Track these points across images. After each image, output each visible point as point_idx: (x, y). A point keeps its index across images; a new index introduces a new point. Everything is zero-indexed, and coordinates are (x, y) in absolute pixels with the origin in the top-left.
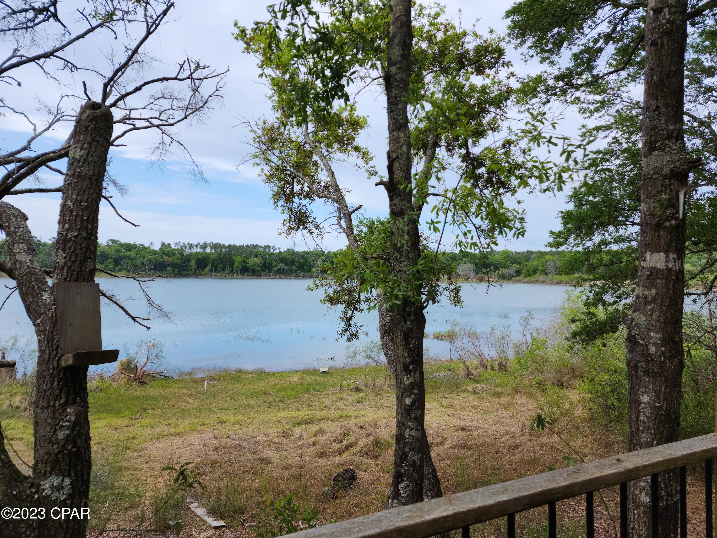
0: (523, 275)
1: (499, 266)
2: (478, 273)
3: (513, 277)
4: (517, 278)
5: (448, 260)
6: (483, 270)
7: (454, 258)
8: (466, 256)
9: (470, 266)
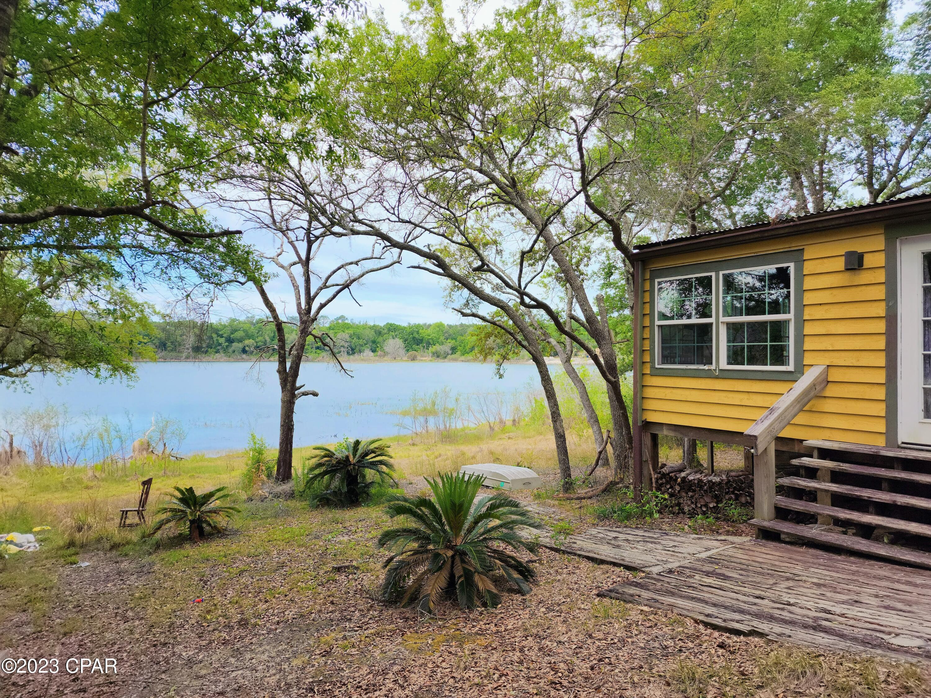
0: (459, 353)
1: (431, 341)
2: (408, 350)
3: (448, 354)
4: (453, 356)
5: (371, 334)
6: (414, 346)
7: (378, 332)
8: (392, 329)
9: (399, 342)
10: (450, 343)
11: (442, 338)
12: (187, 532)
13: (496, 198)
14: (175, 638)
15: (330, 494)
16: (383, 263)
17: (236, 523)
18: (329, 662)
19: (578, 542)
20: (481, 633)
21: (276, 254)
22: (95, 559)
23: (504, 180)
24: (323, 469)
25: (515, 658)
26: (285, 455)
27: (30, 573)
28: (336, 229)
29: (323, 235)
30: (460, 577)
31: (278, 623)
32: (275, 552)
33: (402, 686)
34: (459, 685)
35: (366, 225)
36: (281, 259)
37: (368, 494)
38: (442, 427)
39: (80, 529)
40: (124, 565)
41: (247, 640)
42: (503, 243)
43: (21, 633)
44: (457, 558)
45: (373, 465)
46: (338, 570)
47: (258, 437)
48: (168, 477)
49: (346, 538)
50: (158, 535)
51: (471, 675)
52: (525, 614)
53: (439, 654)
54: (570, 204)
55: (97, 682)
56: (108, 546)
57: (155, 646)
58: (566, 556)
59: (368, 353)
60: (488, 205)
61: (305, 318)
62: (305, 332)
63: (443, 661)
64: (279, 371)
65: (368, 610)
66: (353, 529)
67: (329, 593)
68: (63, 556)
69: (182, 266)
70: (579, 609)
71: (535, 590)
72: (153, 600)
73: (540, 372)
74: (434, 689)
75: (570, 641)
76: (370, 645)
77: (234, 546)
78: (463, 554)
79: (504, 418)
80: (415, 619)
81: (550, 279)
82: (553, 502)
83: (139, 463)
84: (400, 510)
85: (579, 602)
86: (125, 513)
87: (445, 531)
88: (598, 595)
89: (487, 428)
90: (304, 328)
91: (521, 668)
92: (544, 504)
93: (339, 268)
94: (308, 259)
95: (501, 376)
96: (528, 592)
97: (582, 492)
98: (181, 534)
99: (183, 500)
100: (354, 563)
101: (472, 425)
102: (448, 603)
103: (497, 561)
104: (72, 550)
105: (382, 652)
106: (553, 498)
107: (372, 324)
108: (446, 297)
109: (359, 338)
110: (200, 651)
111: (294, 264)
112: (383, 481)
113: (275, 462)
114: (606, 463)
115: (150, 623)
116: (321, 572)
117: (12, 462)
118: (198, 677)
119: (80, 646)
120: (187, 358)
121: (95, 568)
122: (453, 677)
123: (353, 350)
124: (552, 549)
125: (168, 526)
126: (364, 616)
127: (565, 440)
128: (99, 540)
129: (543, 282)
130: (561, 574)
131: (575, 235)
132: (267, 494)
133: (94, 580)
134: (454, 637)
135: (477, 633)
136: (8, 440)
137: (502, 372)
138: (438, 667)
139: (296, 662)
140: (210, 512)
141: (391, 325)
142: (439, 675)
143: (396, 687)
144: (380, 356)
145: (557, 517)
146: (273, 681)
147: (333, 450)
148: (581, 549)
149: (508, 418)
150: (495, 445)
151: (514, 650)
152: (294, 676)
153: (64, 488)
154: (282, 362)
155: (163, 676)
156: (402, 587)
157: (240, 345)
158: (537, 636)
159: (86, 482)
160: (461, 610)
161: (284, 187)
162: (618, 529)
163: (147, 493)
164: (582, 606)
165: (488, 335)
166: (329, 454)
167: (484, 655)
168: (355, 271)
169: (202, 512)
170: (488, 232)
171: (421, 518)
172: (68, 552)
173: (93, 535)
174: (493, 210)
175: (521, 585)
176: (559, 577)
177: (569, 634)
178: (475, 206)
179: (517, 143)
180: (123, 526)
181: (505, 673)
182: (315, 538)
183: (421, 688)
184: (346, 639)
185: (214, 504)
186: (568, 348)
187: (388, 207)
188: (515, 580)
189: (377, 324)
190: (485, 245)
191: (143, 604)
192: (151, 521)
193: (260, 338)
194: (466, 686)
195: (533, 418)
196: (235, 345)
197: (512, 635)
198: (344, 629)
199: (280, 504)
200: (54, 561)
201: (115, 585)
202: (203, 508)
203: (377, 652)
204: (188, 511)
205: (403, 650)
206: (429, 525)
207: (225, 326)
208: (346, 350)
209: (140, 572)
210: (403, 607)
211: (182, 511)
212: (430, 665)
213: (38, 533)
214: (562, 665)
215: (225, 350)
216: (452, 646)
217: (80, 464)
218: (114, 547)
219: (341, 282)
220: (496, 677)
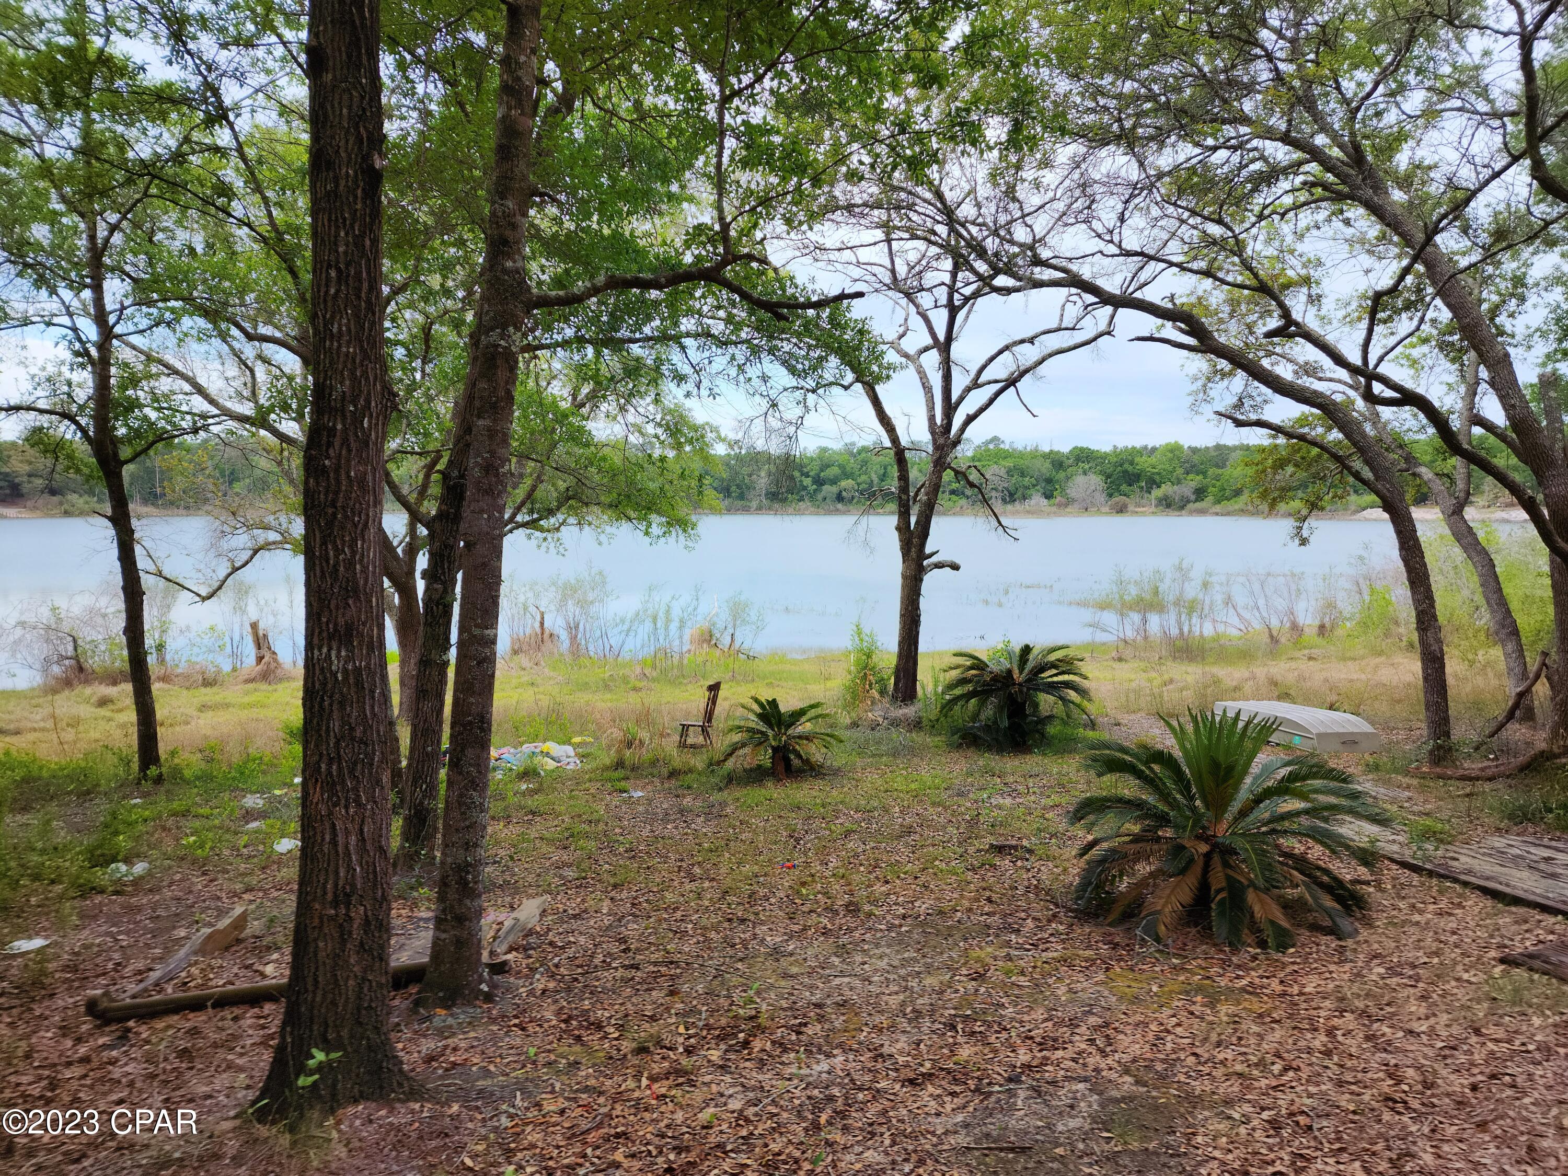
0: (1210, 499)
1: (1157, 478)
2: (1110, 495)
3: (1188, 501)
4: (1198, 505)
5: (1045, 468)
6: (1124, 487)
7: (1058, 462)
8: (1083, 457)
9: (1095, 481)
10: (1194, 481)
11: (1180, 471)
12: (768, 763)
13: (1319, 191)
14: (757, 914)
15: (978, 728)
16: (1079, 337)
17: (837, 758)
18: (982, 990)
19: (1463, 859)
20: (1252, 991)
21: (896, 335)
22: (650, 787)
23: (1336, 152)
24: (970, 687)
25: (1317, 1044)
26: (907, 662)
27: (570, 798)
28: (1002, 281)
29: (976, 295)
30: (1218, 891)
31: (904, 917)
32: (897, 809)
33: (1102, 1051)
34: (1206, 1069)
35: (1055, 268)
36: (905, 344)
37: (1043, 735)
38: (1175, 632)
39: (629, 745)
40: (687, 801)
41: (857, 934)
42: (1325, 283)
43: (562, 877)
44: (1216, 859)
45: (1052, 688)
46: (1000, 849)
47: (866, 630)
48: (738, 683)
49: (1008, 801)
50: (730, 764)
51: (1230, 1057)
52: (1342, 973)
53: (1171, 1012)
54: (1494, 183)
55: (653, 957)
56: (665, 771)
57: (730, 920)
58: (1434, 881)
59: (1037, 500)
60: (1296, 207)
61: (941, 441)
62: (940, 462)
63: (1179, 1025)
64: (898, 529)
65: (1049, 921)
66: (1021, 788)
67: (984, 884)
68: (610, 780)
69: (766, 358)
70: (1458, 980)
71: (1364, 934)
72: (727, 855)
73: (1399, 533)
74: (1159, 1067)
75: (1432, 1032)
76: (1051, 976)
77: (835, 793)
78: (1227, 852)
79: (1301, 621)
80: (1129, 948)
81: (1425, 349)
82: (1406, 780)
83: (700, 660)
84: (1113, 765)
85: (1460, 968)
86: (685, 728)
87: (1194, 809)
88: (1502, 961)
89: (1266, 639)
90: (940, 458)
91: (1327, 1062)
92: (1387, 783)
93: (1000, 352)
94: (949, 338)
95: (1304, 542)
96: (1350, 936)
97: (1472, 766)
98: (759, 766)
99: (762, 717)
100: (1025, 843)
101: (1234, 632)
102: (1193, 931)
103: (1295, 873)
104: (620, 773)
105: (1070, 991)
106: (1407, 773)
107: (1047, 449)
108: (1196, 392)
109: (1023, 475)
110: (791, 937)
111: (926, 349)
112: (1068, 716)
113: (890, 671)
114: (1529, 716)
115: (724, 887)
116: (971, 850)
117: (543, 648)
118: (786, 976)
119: (633, 904)
120: (759, 508)
121: (650, 801)
122: (1194, 1054)
123: (1011, 495)
124: (1404, 865)
125: (741, 752)
126: (1041, 929)
127: (1443, 666)
128: (654, 763)
129: (1408, 357)
130: (1421, 912)
131: (1489, 255)
132: (880, 720)
133: (651, 819)
134: (1200, 989)
135: (1243, 990)
136: (538, 618)
137: (1305, 533)
138: (1168, 1032)
139: (929, 981)
140: (800, 737)
141: (1082, 450)
142: (1169, 1046)
143: (1092, 1049)
144: (1059, 505)
145: (1415, 808)
146: (894, 1001)
147: (984, 658)
148: (1469, 872)
149: (1308, 622)
150: (1280, 669)
151: (1316, 1030)
152: (925, 1000)
153: (607, 687)
154: (904, 514)
155: (739, 965)
156: (1107, 893)
157: (834, 489)
158: (1364, 1013)
159: (634, 682)
160: (1215, 945)
161: (915, 217)
162: (1554, 843)
163: (714, 703)
164: (1466, 976)
165: (1280, 464)
166: (979, 665)
167: (1255, 1028)
168: (1028, 354)
169: (789, 737)
170: (1293, 261)
171: (1150, 782)
172: (617, 775)
173: (646, 755)
174: (1305, 217)
175: (1338, 920)
176: (1417, 917)
177: (1432, 1021)
178: (1266, 212)
179: (1365, 76)
180: (683, 745)
181: (1294, 1064)
182: (958, 795)
183: (1134, 1061)
184: (1011, 960)
185: (804, 727)
186: (1461, 485)
187: (1100, 230)
188: (1326, 910)
189: (1056, 449)
190: (1286, 286)
191: (715, 859)
192: (721, 743)
193: (864, 478)
194: (1219, 1073)
195: (1364, 625)
196: (826, 488)
197: (1314, 1004)
198: (1008, 944)
199: (899, 736)
200: (599, 785)
201: (676, 828)
202: (790, 732)
203: (1062, 990)
204: (770, 733)
205: (1106, 993)
206: (1165, 796)
207: (812, 459)
208: (999, 495)
209: (709, 813)
210: (1109, 925)
211: (762, 733)
212: (1154, 1027)
213: (579, 745)
214: (1410, 1072)
215: (812, 497)
216: (1194, 1003)
217: (626, 655)
218: (674, 774)
219: (1003, 374)
220: (1277, 1068)
